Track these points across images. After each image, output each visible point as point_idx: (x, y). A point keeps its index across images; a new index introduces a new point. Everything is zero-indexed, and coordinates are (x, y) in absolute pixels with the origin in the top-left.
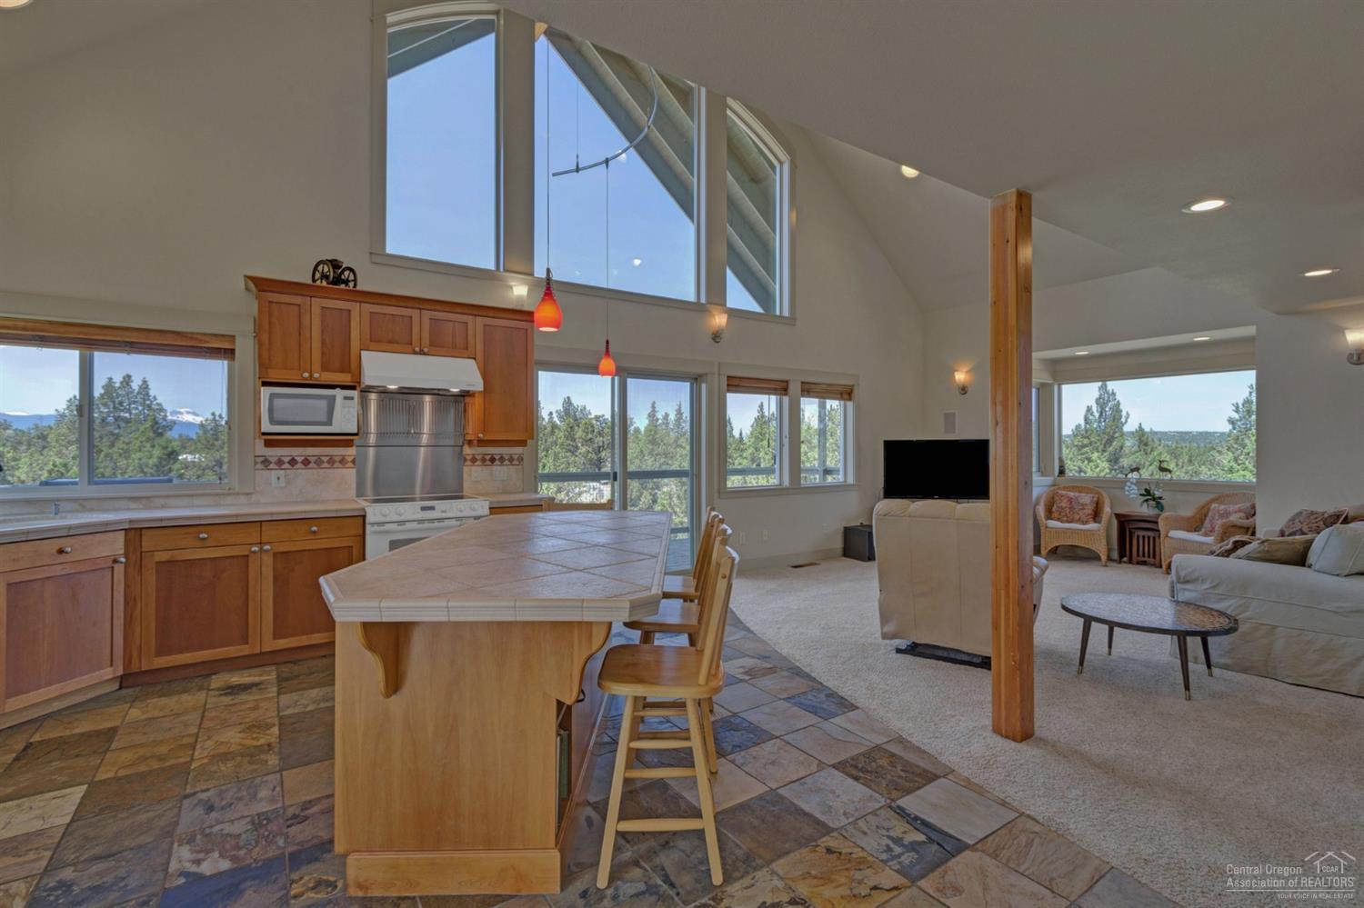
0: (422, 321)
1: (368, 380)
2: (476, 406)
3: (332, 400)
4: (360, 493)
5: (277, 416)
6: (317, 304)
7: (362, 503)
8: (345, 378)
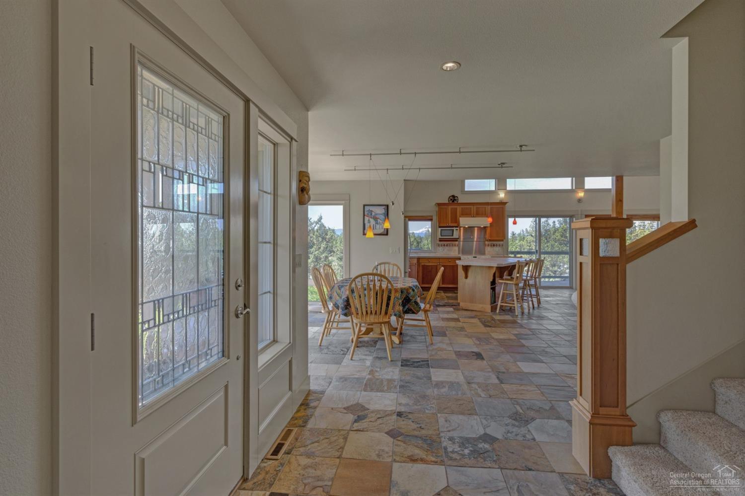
0: (474, 209)
1: (461, 225)
2: (488, 231)
3: (453, 230)
4: (459, 253)
5: (442, 235)
6: (450, 207)
7: (460, 255)
8: (456, 225)
